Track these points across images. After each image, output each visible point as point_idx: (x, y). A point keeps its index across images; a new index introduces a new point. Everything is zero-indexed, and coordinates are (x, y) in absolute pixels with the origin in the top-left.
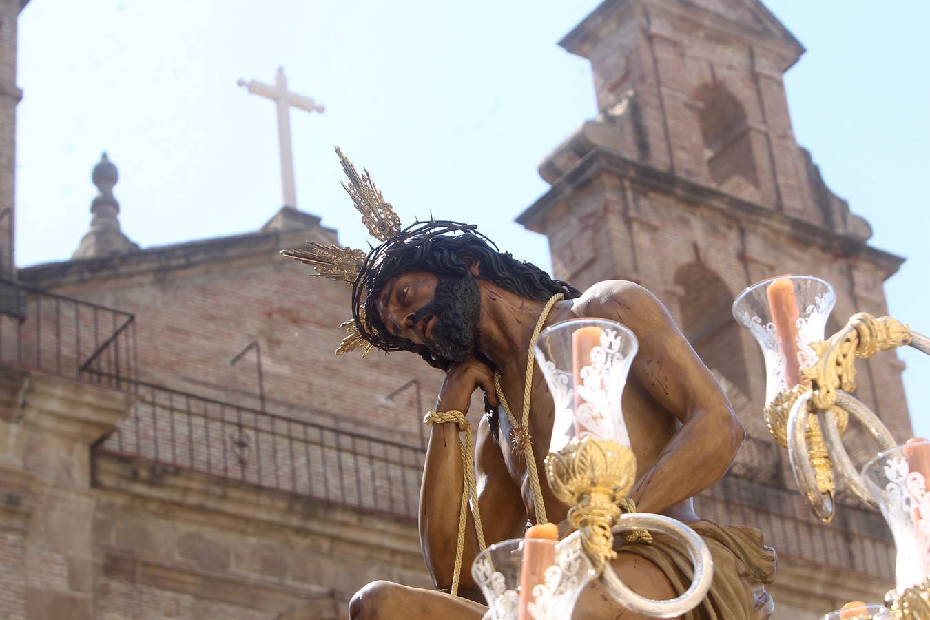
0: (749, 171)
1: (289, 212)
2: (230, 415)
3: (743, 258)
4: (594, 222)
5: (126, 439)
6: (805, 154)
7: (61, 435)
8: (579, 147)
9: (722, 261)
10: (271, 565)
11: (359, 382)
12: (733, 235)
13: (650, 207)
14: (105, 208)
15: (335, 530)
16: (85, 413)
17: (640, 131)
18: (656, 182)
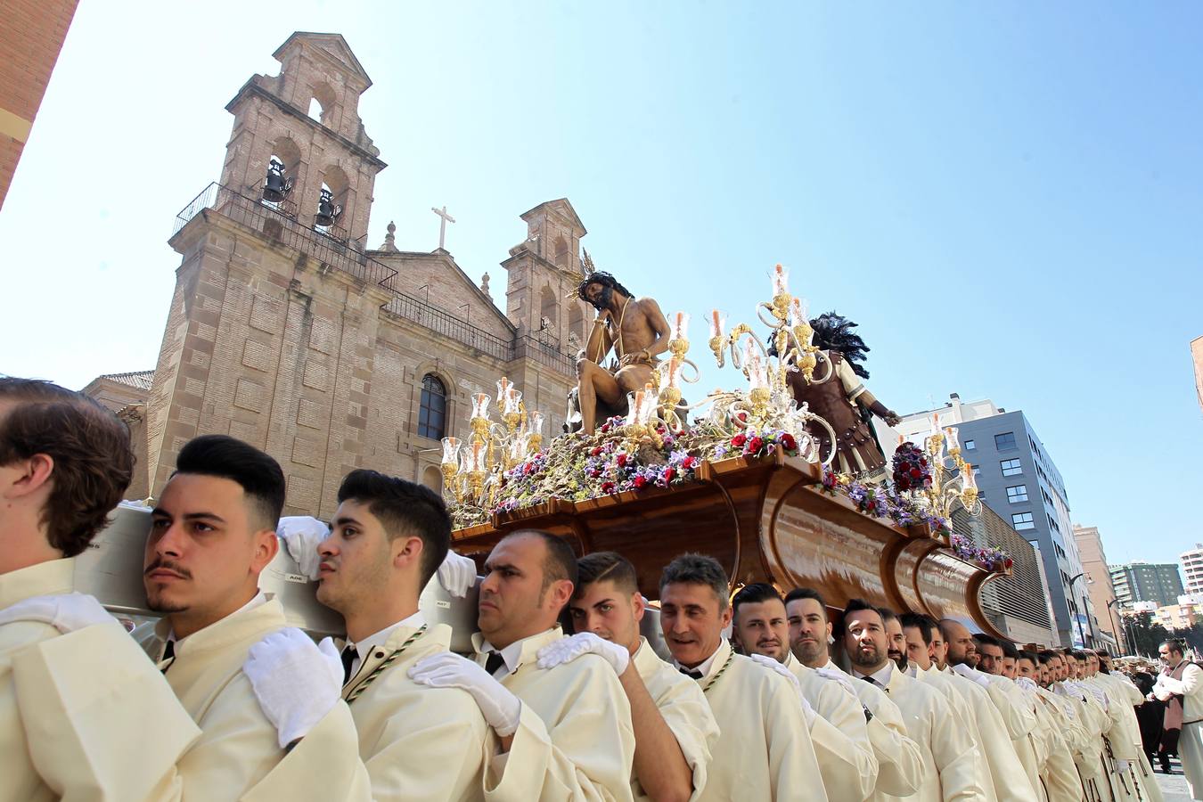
0: (565, 263)
1: (441, 249)
2: (418, 304)
3: (560, 287)
4: (523, 269)
5: (388, 307)
7: (373, 302)
8: (522, 247)
9: (554, 288)
10: (421, 348)
11: (453, 302)
12: (559, 280)
13: (539, 268)
14: (390, 237)
15: (440, 342)
16: (380, 297)
17: (539, 246)
18: (541, 261)
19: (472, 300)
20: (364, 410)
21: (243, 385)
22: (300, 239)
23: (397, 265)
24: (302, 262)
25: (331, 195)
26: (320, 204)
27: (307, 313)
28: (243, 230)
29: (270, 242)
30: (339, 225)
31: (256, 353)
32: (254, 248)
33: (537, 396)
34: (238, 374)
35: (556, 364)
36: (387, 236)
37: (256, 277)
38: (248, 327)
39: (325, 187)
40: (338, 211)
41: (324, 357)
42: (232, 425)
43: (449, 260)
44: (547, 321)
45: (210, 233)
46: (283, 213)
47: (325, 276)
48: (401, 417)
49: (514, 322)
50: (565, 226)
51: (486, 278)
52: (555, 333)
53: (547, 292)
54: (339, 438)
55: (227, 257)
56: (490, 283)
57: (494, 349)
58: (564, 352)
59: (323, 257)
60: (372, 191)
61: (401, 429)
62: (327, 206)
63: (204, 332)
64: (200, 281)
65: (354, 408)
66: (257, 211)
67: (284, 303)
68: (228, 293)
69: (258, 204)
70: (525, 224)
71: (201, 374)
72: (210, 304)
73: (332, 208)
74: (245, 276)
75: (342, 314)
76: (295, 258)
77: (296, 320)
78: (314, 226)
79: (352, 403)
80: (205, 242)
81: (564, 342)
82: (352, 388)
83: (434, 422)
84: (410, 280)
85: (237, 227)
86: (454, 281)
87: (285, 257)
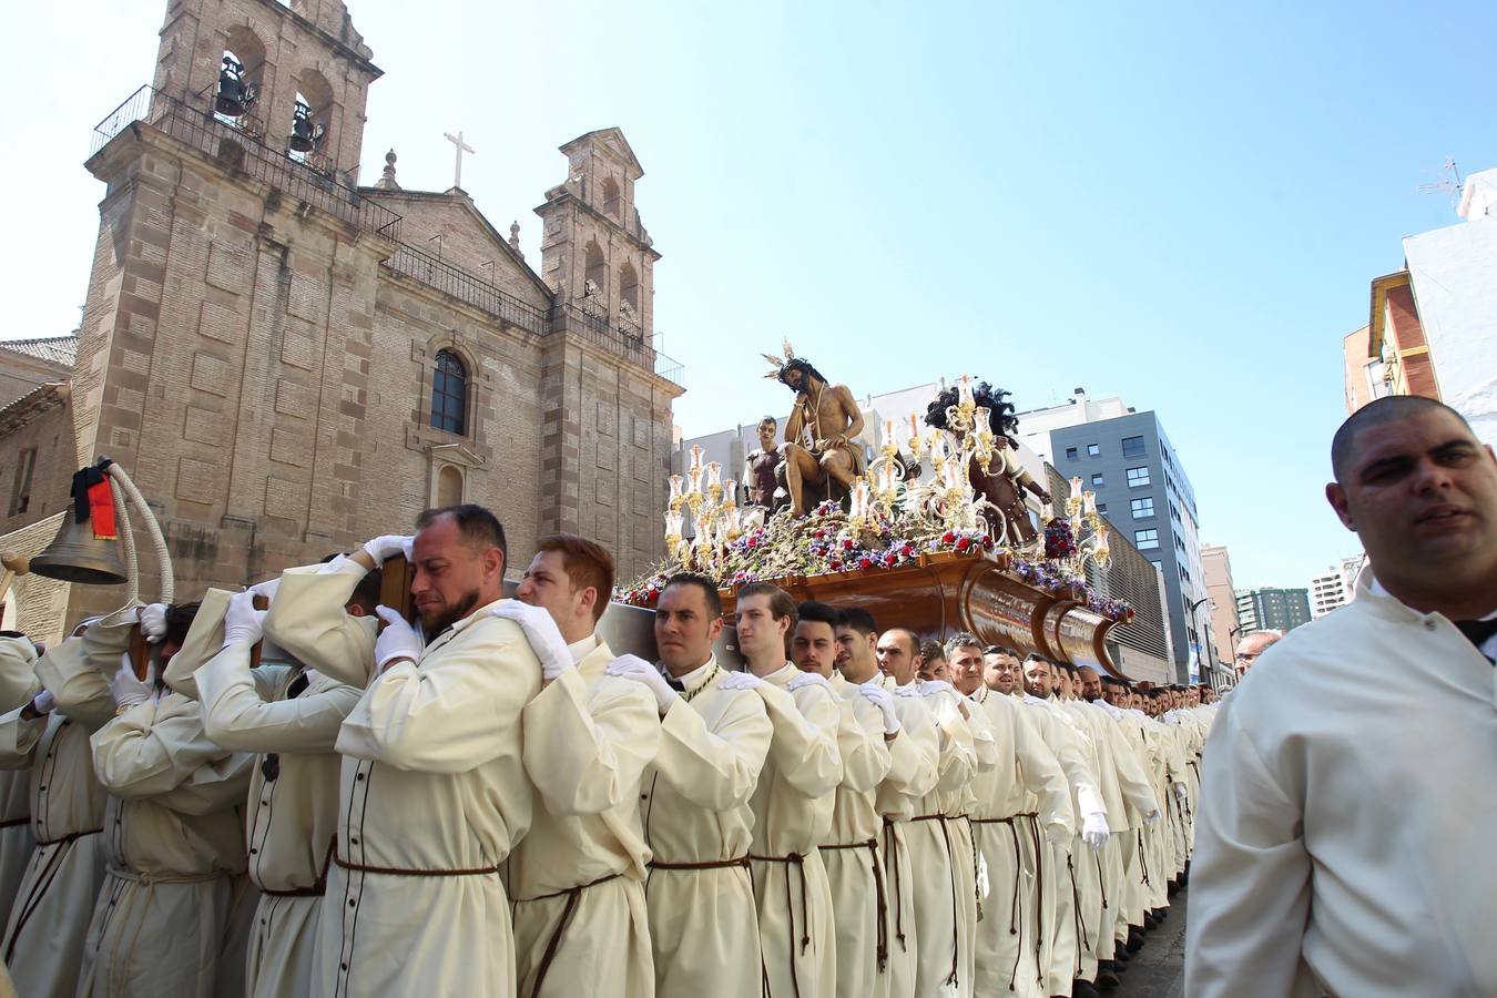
0: (617, 212)
1: (457, 188)
2: (428, 260)
3: (609, 243)
4: (562, 218)
5: (390, 262)
6: (636, 211)
7: (370, 256)
8: (561, 189)
9: (602, 243)
10: (434, 317)
11: (472, 257)
12: (608, 234)
13: (582, 218)
14: (389, 170)
15: (458, 309)
16: (379, 249)
17: (583, 189)
18: (586, 209)
19: (498, 256)
20: (362, 395)
21: (202, 361)
22: (270, 170)
23: (400, 208)
24: (273, 201)
25: (308, 109)
26: (295, 122)
27: (283, 268)
28: (192, 152)
29: (229, 171)
30: (322, 151)
31: (217, 319)
32: (208, 179)
33: (580, 380)
34: (195, 346)
35: (604, 340)
36: (386, 169)
37: (211, 218)
38: (204, 285)
39: (300, 98)
40: (320, 132)
41: (307, 326)
42: (189, 413)
43: (466, 202)
44: (593, 286)
45: (145, 155)
46: (245, 132)
47: (307, 219)
48: (409, 404)
49: (552, 285)
50: (616, 163)
51: (515, 229)
52: (603, 302)
53: (593, 248)
54: (330, 430)
55: (170, 190)
56: (520, 235)
57: (527, 320)
58: (612, 324)
59: (302, 193)
60: (364, 108)
61: (409, 419)
62: (304, 125)
63: (145, 289)
64: (136, 221)
65: (349, 392)
66: (209, 128)
67: (252, 253)
68: (176, 239)
69: (209, 117)
70: (565, 160)
71: (147, 347)
72: (151, 253)
73: (311, 128)
74: (197, 216)
75: (330, 270)
76: (264, 195)
77: (269, 277)
78: (287, 152)
79: (345, 385)
80: (138, 167)
81: (614, 313)
82: (346, 366)
83: (451, 410)
84: (418, 228)
85: (182, 148)
86: (474, 230)
87: (252, 193)
